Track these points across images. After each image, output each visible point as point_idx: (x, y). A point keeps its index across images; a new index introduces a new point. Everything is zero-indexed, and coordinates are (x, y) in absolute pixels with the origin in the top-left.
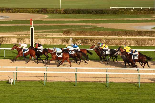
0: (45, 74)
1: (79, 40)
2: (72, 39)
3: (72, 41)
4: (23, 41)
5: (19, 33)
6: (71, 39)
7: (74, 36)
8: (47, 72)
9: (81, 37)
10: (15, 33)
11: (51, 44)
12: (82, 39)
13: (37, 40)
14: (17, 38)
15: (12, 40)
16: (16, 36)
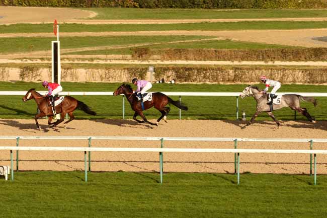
0: (87, 153)
1: (171, 72)
2: (154, 69)
3: (154, 73)
4: (34, 75)
5: (26, 55)
6: (151, 69)
7: (159, 62)
8: (92, 149)
9: (175, 65)
10: (16, 55)
11: (103, 82)
12: (176, 69)
13: (69, 71)
14: (20, 66)
15: (8, 71)
16: (19, 62)
